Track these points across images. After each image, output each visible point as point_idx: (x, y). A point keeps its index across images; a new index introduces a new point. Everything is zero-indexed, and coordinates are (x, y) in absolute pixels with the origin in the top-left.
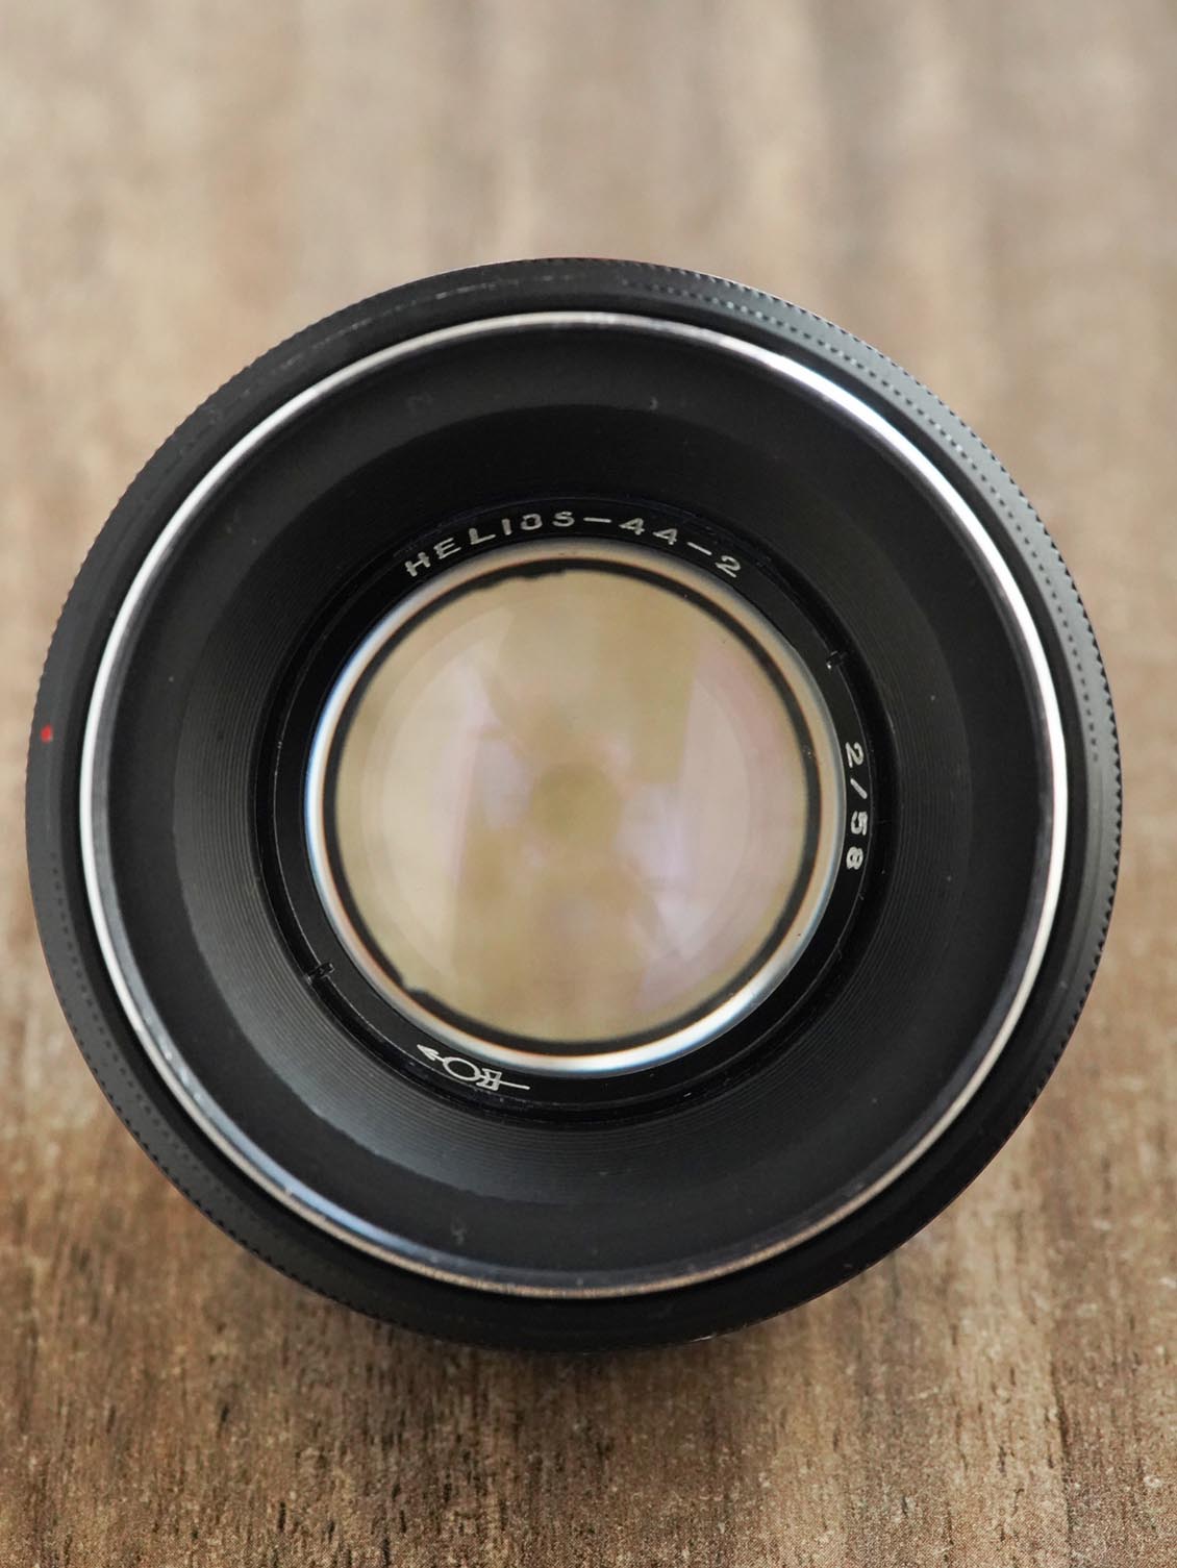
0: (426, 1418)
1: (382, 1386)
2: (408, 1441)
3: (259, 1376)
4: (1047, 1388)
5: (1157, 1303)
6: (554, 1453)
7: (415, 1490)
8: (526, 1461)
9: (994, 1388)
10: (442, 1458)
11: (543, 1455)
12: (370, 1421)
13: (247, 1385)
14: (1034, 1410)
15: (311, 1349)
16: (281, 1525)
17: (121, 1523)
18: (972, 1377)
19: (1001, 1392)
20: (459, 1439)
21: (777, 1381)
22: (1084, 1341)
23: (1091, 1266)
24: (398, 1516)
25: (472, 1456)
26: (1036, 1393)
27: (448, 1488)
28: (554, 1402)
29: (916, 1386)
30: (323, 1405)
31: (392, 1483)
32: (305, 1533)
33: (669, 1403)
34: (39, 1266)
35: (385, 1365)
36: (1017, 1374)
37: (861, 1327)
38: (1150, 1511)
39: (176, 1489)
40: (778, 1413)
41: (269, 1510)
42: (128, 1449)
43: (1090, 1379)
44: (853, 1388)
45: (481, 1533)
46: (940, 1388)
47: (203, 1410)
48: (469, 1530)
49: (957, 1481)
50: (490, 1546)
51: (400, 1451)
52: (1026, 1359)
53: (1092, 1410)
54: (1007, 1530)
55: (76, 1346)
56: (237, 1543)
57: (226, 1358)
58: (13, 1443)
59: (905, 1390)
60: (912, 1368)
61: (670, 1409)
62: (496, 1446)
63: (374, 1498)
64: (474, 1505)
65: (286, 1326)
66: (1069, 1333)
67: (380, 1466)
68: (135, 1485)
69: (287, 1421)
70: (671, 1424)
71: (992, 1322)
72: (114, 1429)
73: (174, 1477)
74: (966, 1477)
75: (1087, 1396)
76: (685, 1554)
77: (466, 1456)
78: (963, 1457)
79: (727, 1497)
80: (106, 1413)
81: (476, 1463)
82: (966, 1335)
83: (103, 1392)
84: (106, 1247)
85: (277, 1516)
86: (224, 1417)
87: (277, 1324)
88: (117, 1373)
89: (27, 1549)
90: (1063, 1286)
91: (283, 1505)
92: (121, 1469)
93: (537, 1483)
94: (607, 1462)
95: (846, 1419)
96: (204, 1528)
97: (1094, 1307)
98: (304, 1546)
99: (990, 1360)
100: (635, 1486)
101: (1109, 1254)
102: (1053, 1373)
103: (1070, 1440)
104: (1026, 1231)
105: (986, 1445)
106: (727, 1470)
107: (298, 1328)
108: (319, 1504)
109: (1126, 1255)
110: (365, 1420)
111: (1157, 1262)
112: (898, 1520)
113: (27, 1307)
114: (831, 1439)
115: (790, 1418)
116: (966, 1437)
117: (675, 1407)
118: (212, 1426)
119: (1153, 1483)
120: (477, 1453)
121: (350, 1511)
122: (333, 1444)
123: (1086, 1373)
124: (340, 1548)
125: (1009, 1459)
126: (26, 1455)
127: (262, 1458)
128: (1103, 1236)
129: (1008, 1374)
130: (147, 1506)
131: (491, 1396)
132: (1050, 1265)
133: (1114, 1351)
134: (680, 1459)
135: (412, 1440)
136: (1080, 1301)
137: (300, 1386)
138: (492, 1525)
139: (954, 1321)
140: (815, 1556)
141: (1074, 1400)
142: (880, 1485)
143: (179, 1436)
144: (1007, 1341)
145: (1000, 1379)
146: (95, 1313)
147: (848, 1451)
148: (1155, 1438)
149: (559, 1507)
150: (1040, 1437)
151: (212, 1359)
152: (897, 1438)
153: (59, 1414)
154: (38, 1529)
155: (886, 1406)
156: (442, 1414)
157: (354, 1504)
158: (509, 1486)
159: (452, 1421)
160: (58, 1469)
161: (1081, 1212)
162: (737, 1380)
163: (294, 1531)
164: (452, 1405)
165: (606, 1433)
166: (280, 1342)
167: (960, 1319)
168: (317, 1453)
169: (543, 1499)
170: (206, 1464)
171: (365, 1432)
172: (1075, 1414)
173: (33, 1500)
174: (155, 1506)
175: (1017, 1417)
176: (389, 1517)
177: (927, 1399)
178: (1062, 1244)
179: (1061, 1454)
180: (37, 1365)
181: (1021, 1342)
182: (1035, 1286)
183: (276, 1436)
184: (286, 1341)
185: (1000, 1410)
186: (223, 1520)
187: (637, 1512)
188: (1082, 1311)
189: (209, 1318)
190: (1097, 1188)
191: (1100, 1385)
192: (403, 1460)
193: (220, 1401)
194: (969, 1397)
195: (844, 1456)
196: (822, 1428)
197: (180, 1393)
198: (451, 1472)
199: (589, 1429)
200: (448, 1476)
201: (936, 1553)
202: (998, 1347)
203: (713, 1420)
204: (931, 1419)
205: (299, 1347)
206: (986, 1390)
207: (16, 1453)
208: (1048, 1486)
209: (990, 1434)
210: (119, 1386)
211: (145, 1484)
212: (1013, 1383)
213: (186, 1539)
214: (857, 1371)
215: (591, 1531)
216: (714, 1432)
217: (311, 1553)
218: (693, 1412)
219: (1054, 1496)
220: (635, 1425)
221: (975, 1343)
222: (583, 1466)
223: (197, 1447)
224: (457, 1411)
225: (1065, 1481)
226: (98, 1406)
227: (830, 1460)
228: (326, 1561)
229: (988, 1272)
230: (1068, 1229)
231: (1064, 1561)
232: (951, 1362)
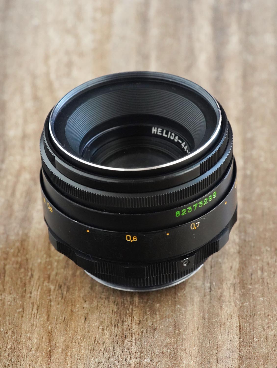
0: (123, 321)
1: (115, 314)
2: (119, 326)
3: (92, 311)
4: (237, 320)
5: (259, 303)
6: (146, 329)
7: (120, 336)
8: (140, 331)
9: (228, 319)
10: (125, 330)
11: (144, 330)
12: (112, 321)
13: (90, 313)
14: (235, 324)
15: (102, 307)
16: (95, 342)
17: (65, 341)
18: (224, 317)
19: (229, 320)
20: (128, 326)
21: (188, 316)
22: (245, 310)
23: (248, 295)
24: (116, 341)
25: (131, 329)
26: (235, 321)
27: (126, 335)
28: (146, 319)
29: (213, 318)
30: (104, 318)
31: (116, 334)
32: (99, 344)
33: (167, 320)
34: (52, 287)
35: (115, 310)
36: (232, 316)
37: (204, 306)
38: (255, 345)
39: (76, 334)
40: (188, 322)
41: (93, 339)
42: (67, 325)
43: (246, 318)
44: (202, 318)
45: (131, 345)
46: (218, 319)
47: (81, 318)
48: (129, 344)
49: (220, 338)
50: (133, 347)
51: (118, 328)
52: (234, 314)
53: (245, 324)
54: (228, 348)
55: (58, 304)
56: (86, 345)
57: (86, 308)
58: (46, 323)
59: (211, 319)
60: (213, 314)
61: (168, 321)
62: (135, 327)
63: (112, 337)
64: (131, 339)
65: (98, 302)
66: (242, 309)
67: (113, 330)
68: (68, 333)
69: (97, 321)
70: (168, 324)
71: (228, 306)
72: (65, 321)
73: (75, 331)
74: (221, 337)
75: (245, 321)
76: (169, 351)
77: (130, 329)
78: (221, 333)
79: (177, 339)
80: (63, 318)
81: (131, 331)
82: (223, 308)
83: (63, 314)
84: (65, 284)
85: (94, 340)
86: (85, 320)
87: (96, 301)
88: (66, 310)
89: (48, 345)
90: (242, 299)
91: (95, 338)
92: (66, 329)
93: (142, 335)
94: (155, 331)
95: (200, 324)
96: (81, 342)
97: (247, 303)
98: (99, 346)
99: (227, 314)
100: (160, 336)
101: (251, 293)
102: (239, 317)
103: (241, 330)
104: (236, 287)
105: (225, 331)
106: (177, 334)
107: (100, 302)
108: (102, 338)
109: (254, 293)
110: (111, 321)
111: (260, 295)
112: (208, 345)
113: (50, 296)
114: (197, 328)
115: (190, 324)
116: (222, 329)
117: (169, 321)
118: (83, 321)
119: (256, 340)
120: (132, 329)
121: (107, 339)
122: (105, 326)
123: (245, 317)
124: (105, 347)
125: (229, 334)
126: (48, 326)
127: (92, 328)
128: (250, 289)
129: (230, 316)
130: (70, 337)
131: (135, 317)
132: (240, 295)
133: (250, 313)
134: (169, 331)
135: (120, 326)
136: (245, 302)
137: (99, 314)
138: (133, 343)
139: (221, 305)
140: (193, 352)
141: (242, 322)
142: (205, 338)
143: (77, 323)
144: (231, 310)
145: (229, 317)
146: (62, 297)
148: (257, 331)
149: (146, 340)
150: (236, 330)
151: (83, 308)
152: (209, 329)
153: (55, 318)
154: (50, 341)
155: (207, 322)
156: (126, 321)
157: (108, 338)
158: (137, 335)
159: (127, 322)
160: (54, 329)
161: (246, 284)
162: (180, 316)
163: (97, 343)
164: (127, 319)
165: (156, 325)
166: (96, 305)
167: (222, 305)
168: (102, 328)
169: (143, 338)
170: (82, 329)
171: (111, 324)
172: (242, 325)
173: (49, 335)
174: (72, 337)
175: (231, 325)
176: (115, 341)
177: (215, 321)
178: (242, 290)
179: (239, 333)
180: (51, 308)
181: (233, 310)
182: (237, 299)
183: (95, 324)
184: (97, 305)
185: (228, 324)
186: (84, 341)
187: (160, 342)
188: (245, 304)
189: (83, 299)
190: (250, 279)
191: (247, 319)
192: (118, 330)
193: (85, 316)
194: (223, 321)
195: (199, 332)
196: (195, 326)
197: (77, 315)
198: (127, 332)
199: (152, 325)
200: (126, 333)
201: (215, 352)
202: (229, 311)
203: (175, 324)
204: (216, 325)
205: (100, 306)
206: (226, 320)
207: (46, 325)
208: (236, 339)
209: (226, 329)
210: (66, 313)
211: (70, 332)
212: (231, 318)
213: (77, 344)
214: (203, 315)
215: (152, 345)
216: (175, 326)
217: (100, 348)
218: (172, 322)
219: (237, 342)
220: (161, 324)
221: (225, 310)
222: (151, 332)
223: (80, 326)
224: (128, 320)
225: (239, 339)
226: (62, 317)
227: (196, 333)
228: (103, 349)
229: (228, 296)
230: (244, 287)
231: (238, 355)
232: (220, 314)
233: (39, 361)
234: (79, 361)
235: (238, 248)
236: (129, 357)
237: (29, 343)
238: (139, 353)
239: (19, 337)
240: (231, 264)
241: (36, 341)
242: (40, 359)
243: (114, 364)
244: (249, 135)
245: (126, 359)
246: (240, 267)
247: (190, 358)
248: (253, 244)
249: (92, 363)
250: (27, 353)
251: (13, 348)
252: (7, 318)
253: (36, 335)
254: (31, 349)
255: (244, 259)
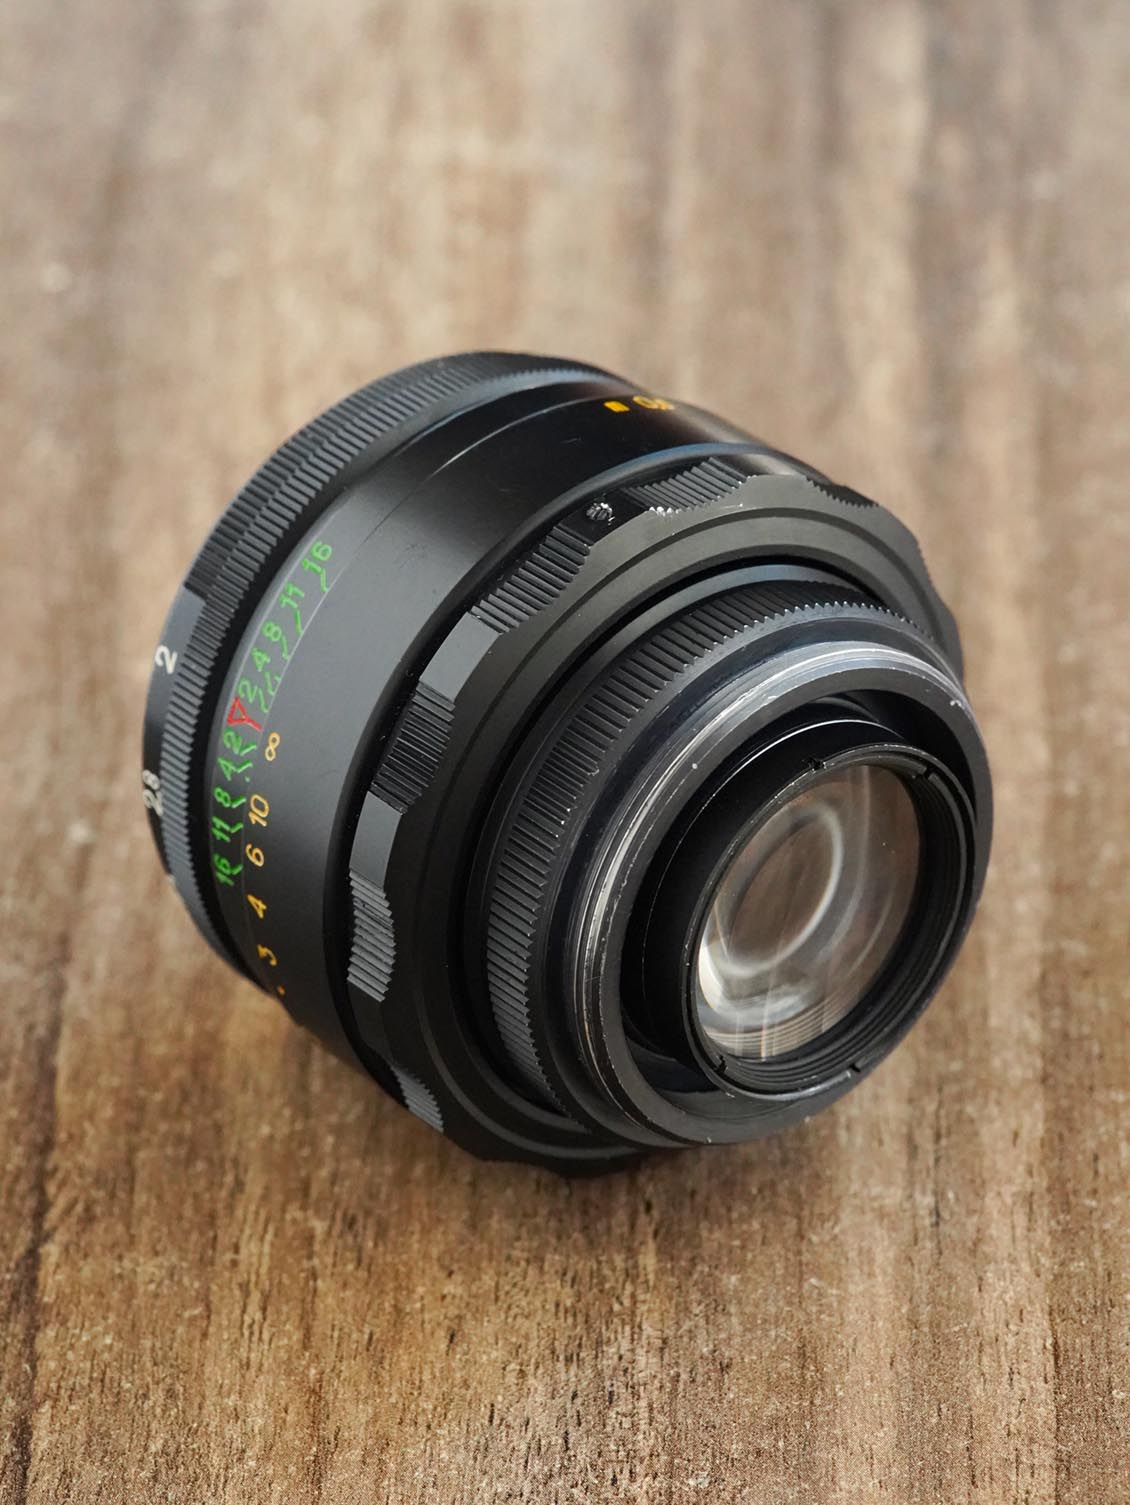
0: (597, 1343)
1: (566, 1318)
2: (584, 1359)
3: (477, 1310)
4: (1046, 1324)
6: (688, 1369)
7: (587, 1395)
8: (668, 1375)
9: (1007, 1324)
10: (608, 1372)
11: (681, 1371)
12: (557, 1343)
13: (469, 1316)
14: (1035, 1341)
15: (516, 1290)
16: (491, 1421)
17: (375, 1418)
18: (992, 1314)
19: (1013, 1327)
20: (620, 1358)
21: (851, 1317)
22: (1074, 1290)
23: (1082, 1233)
24: (575, 1414)
25: (630, 1370)
26: (1037, 1330)
27: (611, 1393)
28: (690, 1331)
29: (952, 1322)
30: (523, 1332)
31: (571, 1390)
32: (508, 1426)
33: (773, 1333)
34: (319, 1226)
35: (569, 1303)
36: (1024, 1312)
37: (913, 1277)
38: (1116, 1416)
39: (416, 1393)
40: (851, 1340)
41: (483, 1409)
42: (381, 1363)
43: (1077, 1317)
44: (906, 1323)
45: (634, 1427)
46: (968, 1324)
47: (436, 1335)
48: (626, 1425)
49: (978, 1392)
50: (641, 1437)
51: (578, 1366)
52: (1031, 1302)
53: (1077, 1341)
54: (1013, 1429)
55: (345, 1286)
56: (459, 1433)
57: (454, 1297)
58: (298, 1358)
59: (943, 1325)
60: (949, 1308)
61: (773, 1337)
62: (647, 1363)
63: (558, 1401)
64: (630, 1407)
65: (498, 1274)
66: (1063, 1284)
67: (563, 1377)
68: (386, 1390)
69: (497, 1344)
70: (774, 1348)
71: (1008, 1274)
72: (371, 1348)
73: (413, 1383)
74: (984, 1390)
75: (1073, 1330)
76: (781, 1444)
77: (626, 1371)
78: (983, 1374)
79: (812, 1403)
80: (366, 1337)
81: (633, 1375)
82: (989, 1285)
83: (364, 1321)
84: (368, 1213)
85: (489, 1413)
86: (451, 1341)
87: (491, 1272)
88: (375, 1307)
89: (307, 1436)
90: (1060, 1248)
91: (492, 1405)
92: (376, 1378)
93: (676, 1390)
94: (726, 1376)
95: (900, 1346)
96: (436, 1422)
97: (1082, 1264)
98: (507, 1436)
99: (1006, 1304)
100: (747, 1392)
101: (1095, 1225)
102: (1050, 1314)
103: (1060, 1363)
104: (1035, 1207)
105: (1000, 1366)
106: (813, 1383)
107: (506, 1274)
108: (519, 1405)
109: (1107, 1226)
110: (553, 1343)
112: (934, 1420)
113: (310, 1257)
114: (889, 1360)
115: (859, 1345)
116: (985, 1360)
117: (777, 1336)
118: (443, 1346)
119: (1118, 1395)
120: (633, 1368)
121: (541, 1410)
122: (529, 1360)
123: (1074, 1313)
124: (533, 1437)
125: (1016, 1377)
126: (307, 1367)
127: (477, 1370)
128: (1092, 1211)
129: (1018, 1313)
130: (395, 1406)
131: (644, 1327)
132: (1052, 1233)
133: (1095, 1296)
134: (779, 1374)
135: (587, 1359)
136: (1072, 1260)
137: (507, 1318)
138: (642, 1422)
139: (982, 1274)
140: (874, 1446)
141: (1065, 1333)
142: (923, 1395)
143: (418, 1353)
144: (1019, 1289)
145: (1012, 1317)
146: (359, 1262)
147: (900, 1369)
148: (1122, 1362)
149: (692, 1409)
150: (1039, 1360)
151: (444, 1297)
152: (936, 1360)
153: (332, 1337)
154: (315, 1422)
155: (929, 1336)
156: (609, 1339)
157: (544, 1405)
158: (656, 1392)
159: (616, 1344)
160: (330, 1378)
161: (1075, 1192)
162: (822, 1316)
163: (501, 1424)
164: (616, 1332)
165: (727, 1354)
166: (493, 1284)
167: (985, 1272)
168: (518, 1367)
169: (680, 1401)
170: (438, 1374)
171: (553, 1352)
172: (1065, 1343)
173: (312, 1400)
174: (400, 1405)
175: (1023, 1346)
176: (568, 1415)
177: (959, 1331)
178: (1061, 1217)
179: (1053, 1373)
180: (317, 1300)
181: (1029, 1289)
182: (1041, 1248)
183: (489, 1354)
184: (497, 1284)
185: (1011, 1340)
186: (449, 1416)
187: (747, 1413)
188: (1073, 1267)
189: (442, 1267)
190: (1091, 1175)
191: (1084, 1322)
192: (580, 1373)
193: (449, 1328)
194: (990, 1330)
195: (897, 1373)
196: (882, 1352)
197: (420, 1323)
198: (614, 1382)
199: (715, 1351)
200: (612, 1385)
201: (961, 1445)
202: (1012, 1293)
203: (804, 1346)
204: (961, 1346)
205: (507, 1288)
206: (1001, 1325)
207: (300, 1365)
208: (1043, 1397)
209: (1003, 1358)
210: (376, 1316)
211: (394, 1389)
212: (1022, 1320)
213: (422, 1429)
214: (909, 1310)
215: (714, 1427)
216: (804, 1355)
217: (512, 1441)
218: (789, 1339)
219: (1047, 1404)
220: (748, 1349)
221: (995, 1291)
222: (709, 1379)
223: (432, 1362)
224: (619, 1337)
225: (1056, 1393)
226: (361, 1331)
227: (888, 1376)
228: (523, 1447)
229: (1007, 1238)
230: (1067, 1207)
231: (1052, 1452)
232: (976, 1304)
233: (276, 1496)
234: (431, 1490)
235: (1039, 1063)
236: (626, 1472)
237: (233, 1431)
238: (664, 1458)
239: (196, 1412)
240: (1013, 1124)
241: (260, 1421)
242: (277, 1488)
243: (570, 1498)
244: (1069, 653)
245: (614, 1480)
246: (1048, 1131)
247: (866, 1467)
248: (1096, 1049)
249: (482, 1499)
250: (227, 1468)
251: (172, 1450)
252: (147, 1343)
253: (259, 1401)
254: (244, 1451)
255: (1064, 1103)
